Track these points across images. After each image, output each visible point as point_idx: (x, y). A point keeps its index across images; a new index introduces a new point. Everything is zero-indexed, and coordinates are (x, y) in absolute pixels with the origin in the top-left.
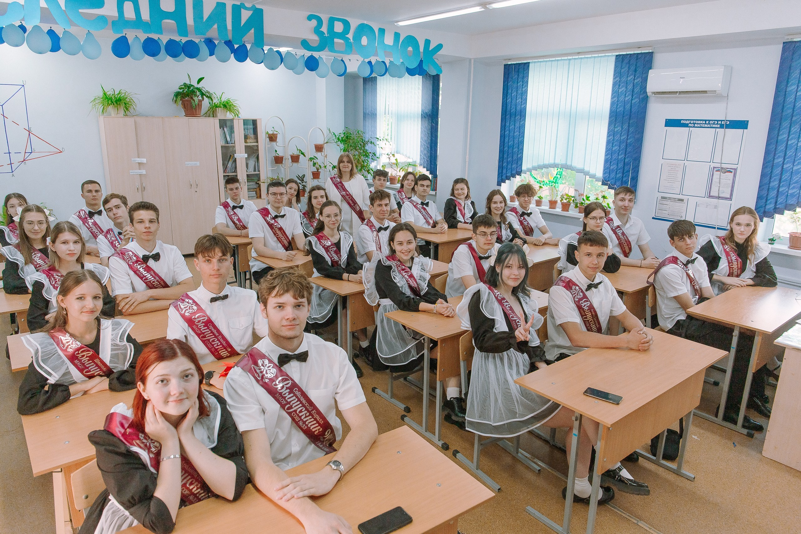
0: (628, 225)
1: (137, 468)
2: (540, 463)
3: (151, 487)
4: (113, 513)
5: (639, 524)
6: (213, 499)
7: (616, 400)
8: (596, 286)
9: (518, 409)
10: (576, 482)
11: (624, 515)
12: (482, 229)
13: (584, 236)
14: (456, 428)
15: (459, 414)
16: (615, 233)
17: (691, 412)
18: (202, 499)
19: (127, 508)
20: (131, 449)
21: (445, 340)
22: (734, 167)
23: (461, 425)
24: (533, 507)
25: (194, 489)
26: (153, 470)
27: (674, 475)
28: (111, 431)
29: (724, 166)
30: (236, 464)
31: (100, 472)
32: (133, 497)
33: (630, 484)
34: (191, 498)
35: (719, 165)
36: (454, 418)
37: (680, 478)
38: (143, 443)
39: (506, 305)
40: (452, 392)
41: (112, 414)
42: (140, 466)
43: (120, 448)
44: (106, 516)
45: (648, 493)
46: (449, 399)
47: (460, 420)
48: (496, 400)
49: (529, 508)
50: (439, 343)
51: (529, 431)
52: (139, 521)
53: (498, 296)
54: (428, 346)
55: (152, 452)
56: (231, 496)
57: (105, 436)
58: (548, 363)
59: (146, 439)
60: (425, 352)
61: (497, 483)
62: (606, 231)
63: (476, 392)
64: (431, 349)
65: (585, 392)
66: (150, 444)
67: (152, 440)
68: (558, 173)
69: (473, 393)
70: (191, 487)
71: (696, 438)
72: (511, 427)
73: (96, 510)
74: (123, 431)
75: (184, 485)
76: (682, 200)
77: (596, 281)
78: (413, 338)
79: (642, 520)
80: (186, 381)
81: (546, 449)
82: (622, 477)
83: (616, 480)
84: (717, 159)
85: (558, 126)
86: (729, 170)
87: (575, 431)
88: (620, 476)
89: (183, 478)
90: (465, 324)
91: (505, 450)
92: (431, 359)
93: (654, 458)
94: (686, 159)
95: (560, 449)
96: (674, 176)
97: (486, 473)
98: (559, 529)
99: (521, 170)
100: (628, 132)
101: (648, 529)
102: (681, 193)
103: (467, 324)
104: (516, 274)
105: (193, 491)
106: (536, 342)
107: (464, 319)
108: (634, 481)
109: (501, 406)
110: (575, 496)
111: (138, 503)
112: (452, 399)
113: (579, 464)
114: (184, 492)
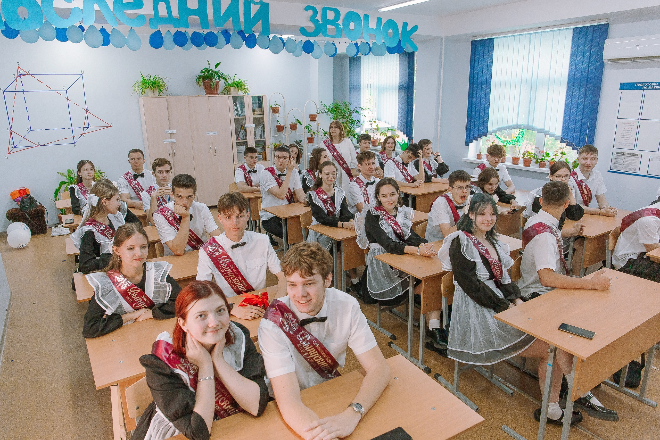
0: (590, 179)
1: (179, 387)
2: (512, 387)
3: (191, 403)
4: (159, 422)
6: (240, 414)
7: (589, 335)
9: (495, 340)
10: (549, 406)
12: (458, 183)
14: (436, 354)
15: (441, 343)
16: (579, 185)
17: (653, 346)
18: (231, 414)
19: (172, 421)
20: (174, 371)
21: (428, 279)
23: (443, 353)
24: (508, 425)
25: (225, 405)
26: (192, 389)
27: (637, 402)
28: (157, 355)
30: (259, 385)
31: (149, 389)
32: (177, 412)
33: (600, 411)
34: (222, 412)
36: (436, 346)
37: (643, 404)
38: (184, 366)
39: (482, 249)
40: (434, 324)
41: (159, 342)
42: (181, 386)
43: (165, 370)
44: (153, 424)
45: (617, 419)
46: (431, 330)
47: (442, 348)
48: (476, 331)
49: (505, 427)
50: (423, 282)
51: (504, 360)
52: (180, 431)
53: (474, 241)
54: (413, 283)
55: (191, 374)
56: (255, 413)
57: (152, 360)
59: (187, 363)
60: (410, 288)
61: (475, 403)
62: (571, 182)
64: (415, 286)
65: (560, 327)
66: (189, 367)
67: (191, 364)
68: (521, 133)
70: (222, 404)
71: (655, 368)
72: (489, 356)
73: (145, 419)
74: (167, 356)
75: (217, 402)
76: (636, 155)
78: (399, 276)
80: (220, 315)
81: (515, 375)
82: (592, 404)
83: (587, 407)
87: (550, 362)
88: (590, 403)
89: (216, 395)
90: (447, 266)
91: (481, 375)
92: (415, 295)
93: (617, 386)
94: (640, 118)
95: (530, 375)
96: (628, 133)
97: (465, 394)
99: (487, 132)
100: (585, 96)
102: (635, 148)
103: (448, 266)
104: (488, 220)
105: (224, 407)
106: (507, 280)
107: (445, 262)
108: (604, 408)
109: (481, 338)
110: (548, 418)
111: (181, 417)
112: (433, 330)
113: (552, 391)
114: (217, 407)
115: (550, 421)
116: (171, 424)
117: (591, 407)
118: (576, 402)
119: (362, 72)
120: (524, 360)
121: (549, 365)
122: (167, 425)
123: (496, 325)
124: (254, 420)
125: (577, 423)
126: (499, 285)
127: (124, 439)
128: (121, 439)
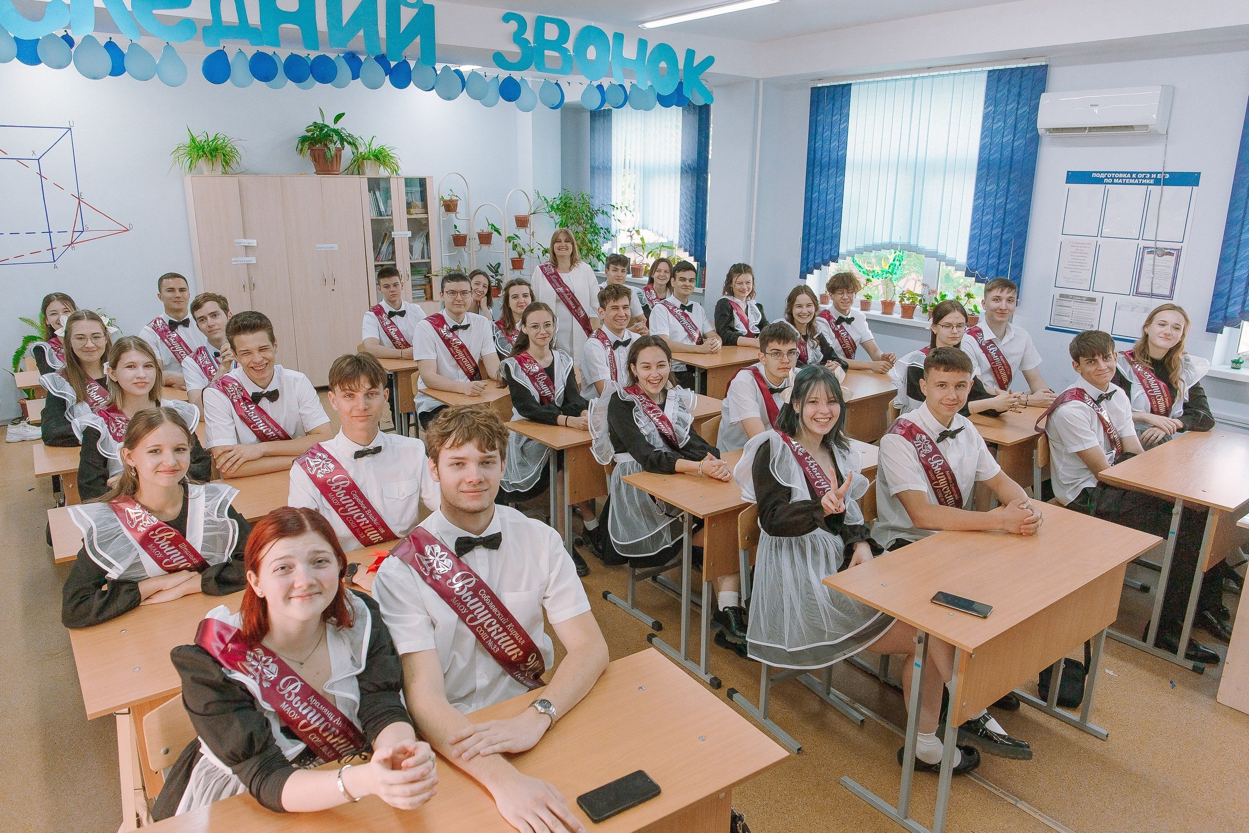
0: (1006, 340)
2: (864, 710)
4: (207, 773)
5: (1019, 805)
7: (982, 612)
8: (953, 435)
9: (828, 626)
10: (918, 738)
11: (994, 791)
12: (774, 345)
13: (933, 356)
14: (732, 654)
15: (738, 633)
16: (986, 351)
17: (1102, 632)
18: (340, 752)
21: (715, 517)
22: (1177, 246)
23: (741, 650)
24: (852, 777)
25: (330, 737)
26: (267, 706)
27: (1075, 731)
28: (203, 645)
29: (1160, 245)
33: (1002, 743)
35: (1151, 244)
36: (729, 638)
37: (1085, 735)
38: (252, 666)
39: (811, 464)
40: (727, 599)
41: (208, 622)
43: (214, 675)
44: (196, 779)
45: (1028, 756)
46: (721, 610)
47: (739, 642)
48: (792, 608)
49: (846, 779)
53: (797, 450)
54: (690, 527)
57: (194, 653)
59: (257, 661)
60: (685, 535)
61: (798, 740)
63: (762, 598)
64: (694, 532)
65: (934, 598)
68: (897, 258)
69: (757, 600)
70: (325, 734)
71: (1111, 673)
72: (817, 654)
73: (180, 770)
74: (222, 646)
75: (314, 731)
76: (1093, 300)
77: (954, 427)
78: (665, 514)
79: (1024, 800)
80: (319, 568)
81: (872, 689)
82: (990, 731)
84: (1150, 234)
85: (896, 184)
86: (1169, 251)
87: (918, 660)
88: (986, 729)
90: (748, 494)
91: (809, 689)
92: (693, 547)
93: (1044, 703)
94: (1100, 234)
95: (893, 687)
96: (1079, 261)
97: (779, 724)
98: (892, 810)
99: (838, 254)
100: (1007, 193)
101: (1033, 814)
102: (1091, 288)
103: (750, 494)
104: (824, 412)
105: (328, 739)
107: (744, 486)
108: (1007, 737)
109: (801, 621)
110: (917, 761)
112: (727, 610)
113: (923, 711)
114: (314, 739)
117: (987, 736)
119: (614, 139)
125: (972, 770)
127: (144, 815)
128: (138, 815)
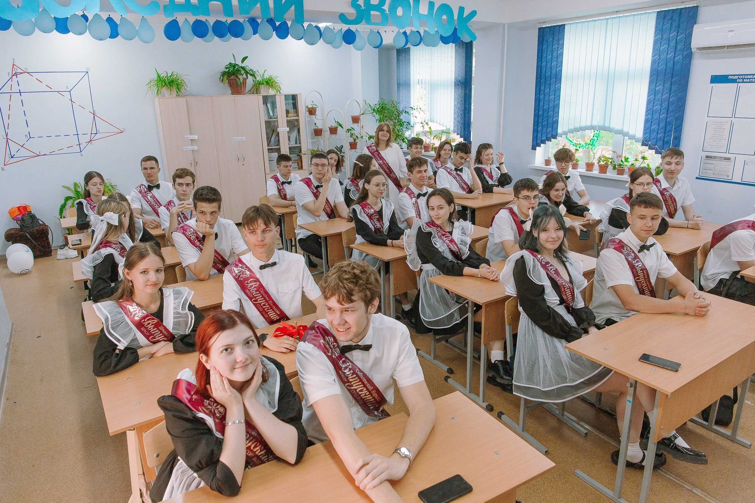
0: (676, 187)
1: (203, 434)
2: (586, 426)
3: (216, 451)
4: (182, 472)
5: (694, 491)
7: (674, 367)
8: (648, 248)
9: (568, 374)
10: (629, 448)
11: (676, 481)
12: (525, 193)
15: (505, 377)
17: (748, 378)
18: (264, 461)
19: (195, 471)
20: (197, 415)
21: (489, 304)
24: (582, 471)
25: (258, 450)
26: (218, 435)
27: (729, 442)
28: (178, 397)
30: (297, 429)
31: (169, 437)
32: (200, 462)
33: (686, 453)
34: (255, 459)
36: (499, 380)
37: (735, 444)
38: (208, 409)
39: (551, 269)
40: (497, 355)
41: (179, 380)
42: (206, 431)
43: (187, 414)
44: (176, 475)
45: (705, 462)
46: (493, 362)
47: (506, 382)
48: (545, 364)
49: (578, 472)
50: (483, 308)
51: (578, 397)
52: (206, 483)
53: (542, 261)
54: (472, 309)
55: (217, 418)
56: (292, 460)
57: (172, 401)
58: (599, 327)
59: (212, 405)
60: (469, 315)
61: (544, 445)
63: (524, 358)
64: (475, 312)
65: (641, 358)
66: (214, 410)
67: (217, 405)
68: (595, 135)
69: (520, 357)
70: (255, 450)
71: (749, 403)
73: (167, 468)
74: (189, 397)
75: (248, 448)
76: (729, 159)
77: (648, 244)
78: (456, 302)
79: (697, 487)
80: (248, 348)
81: (591, 413)
82: (678, 445)
83: (671, 448)
85: (595, 87)
87: (630, 398)
88: (675, 444)
90: (511, 290)
91: (550, 412)
92: (475, 324)
93: (706, 423)
94: (734, 115)
95: (606, 412)
96: (720, 134)
97: (532, 435)
98: (610, 493)
99: (557, 134)
100: (670, 91)
101: (704, 497)
102: (728, 151)
104: (553, 236)
105: (257, 453)
106: (580, 304)
107: (508, 285)
108: (691, 450)
109: (551, 371)
110: (627, 461)
111: (206, 467)
112: (497, 362)
113: (632, 431)
114: (248, 453)
115: (629, 465)
116: (195, 475)
117: (676, 448)
118: (659, 443)
119: (412, 66)
120: (599, 395)
121: (628, 401)
122: (190, 475)
123: (567, 356)
124: (291, 468)
125: (661, 466)
126: (570, 310)
127: (144, 490)
128: (140, 490)
